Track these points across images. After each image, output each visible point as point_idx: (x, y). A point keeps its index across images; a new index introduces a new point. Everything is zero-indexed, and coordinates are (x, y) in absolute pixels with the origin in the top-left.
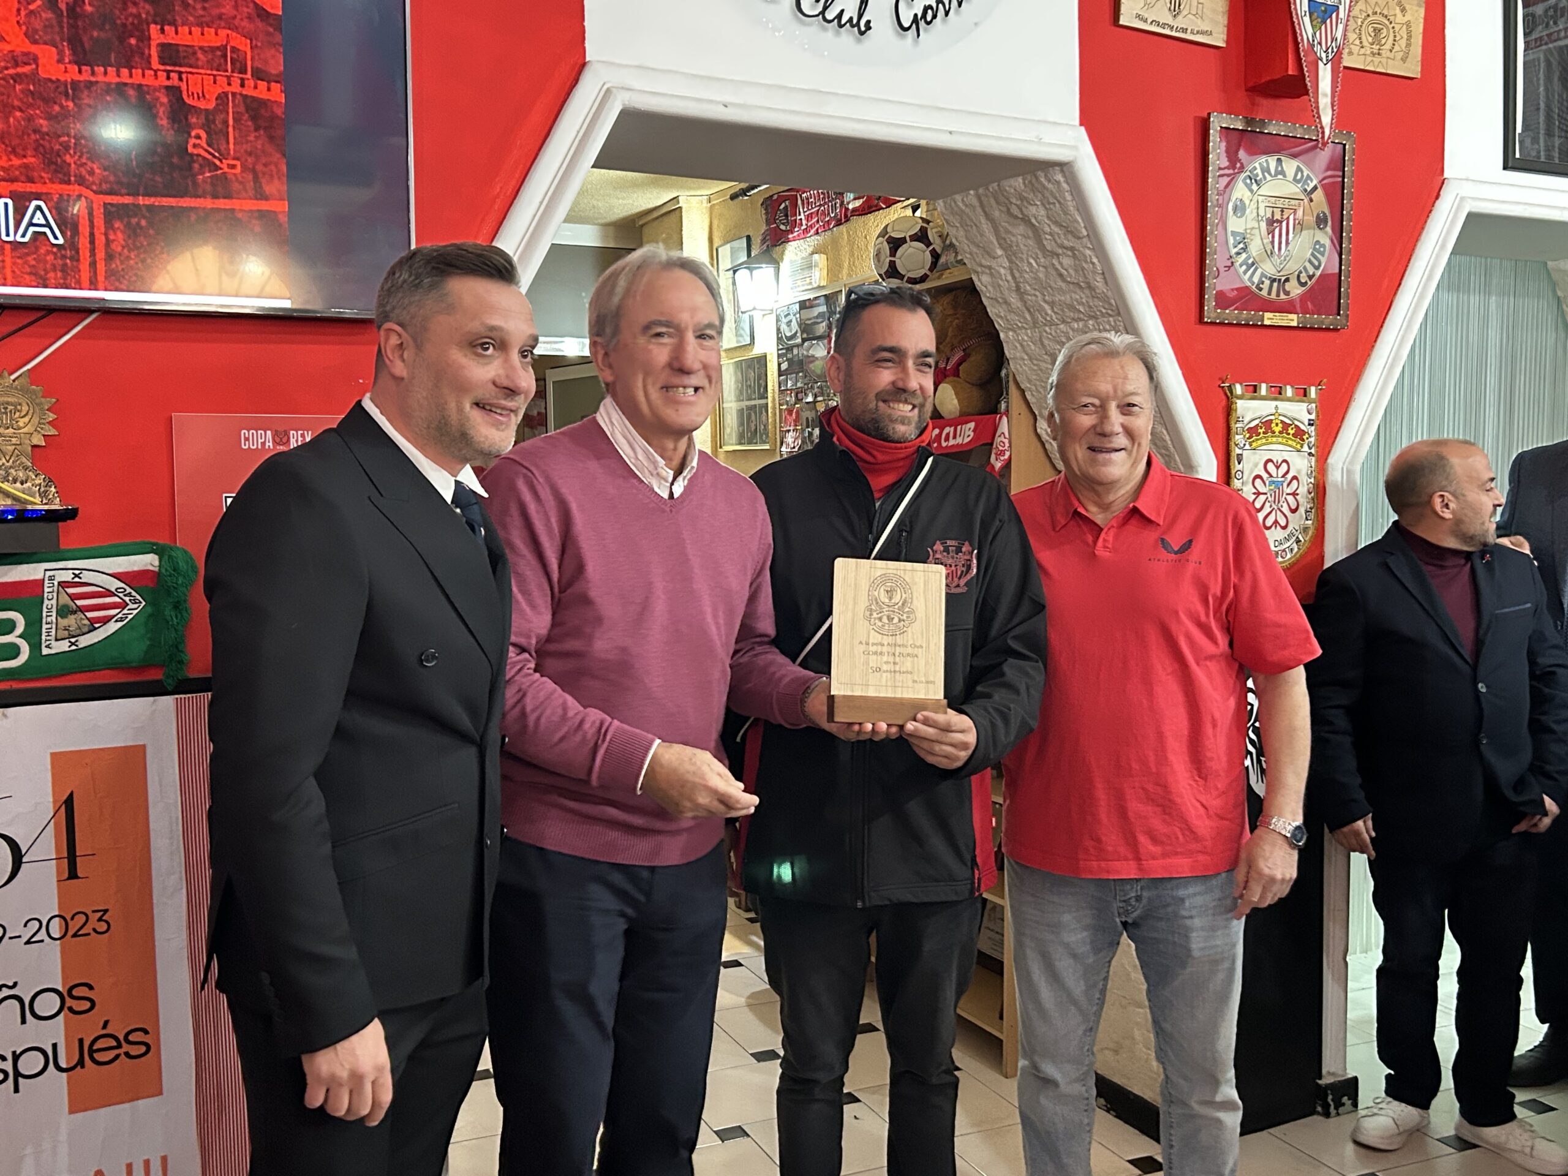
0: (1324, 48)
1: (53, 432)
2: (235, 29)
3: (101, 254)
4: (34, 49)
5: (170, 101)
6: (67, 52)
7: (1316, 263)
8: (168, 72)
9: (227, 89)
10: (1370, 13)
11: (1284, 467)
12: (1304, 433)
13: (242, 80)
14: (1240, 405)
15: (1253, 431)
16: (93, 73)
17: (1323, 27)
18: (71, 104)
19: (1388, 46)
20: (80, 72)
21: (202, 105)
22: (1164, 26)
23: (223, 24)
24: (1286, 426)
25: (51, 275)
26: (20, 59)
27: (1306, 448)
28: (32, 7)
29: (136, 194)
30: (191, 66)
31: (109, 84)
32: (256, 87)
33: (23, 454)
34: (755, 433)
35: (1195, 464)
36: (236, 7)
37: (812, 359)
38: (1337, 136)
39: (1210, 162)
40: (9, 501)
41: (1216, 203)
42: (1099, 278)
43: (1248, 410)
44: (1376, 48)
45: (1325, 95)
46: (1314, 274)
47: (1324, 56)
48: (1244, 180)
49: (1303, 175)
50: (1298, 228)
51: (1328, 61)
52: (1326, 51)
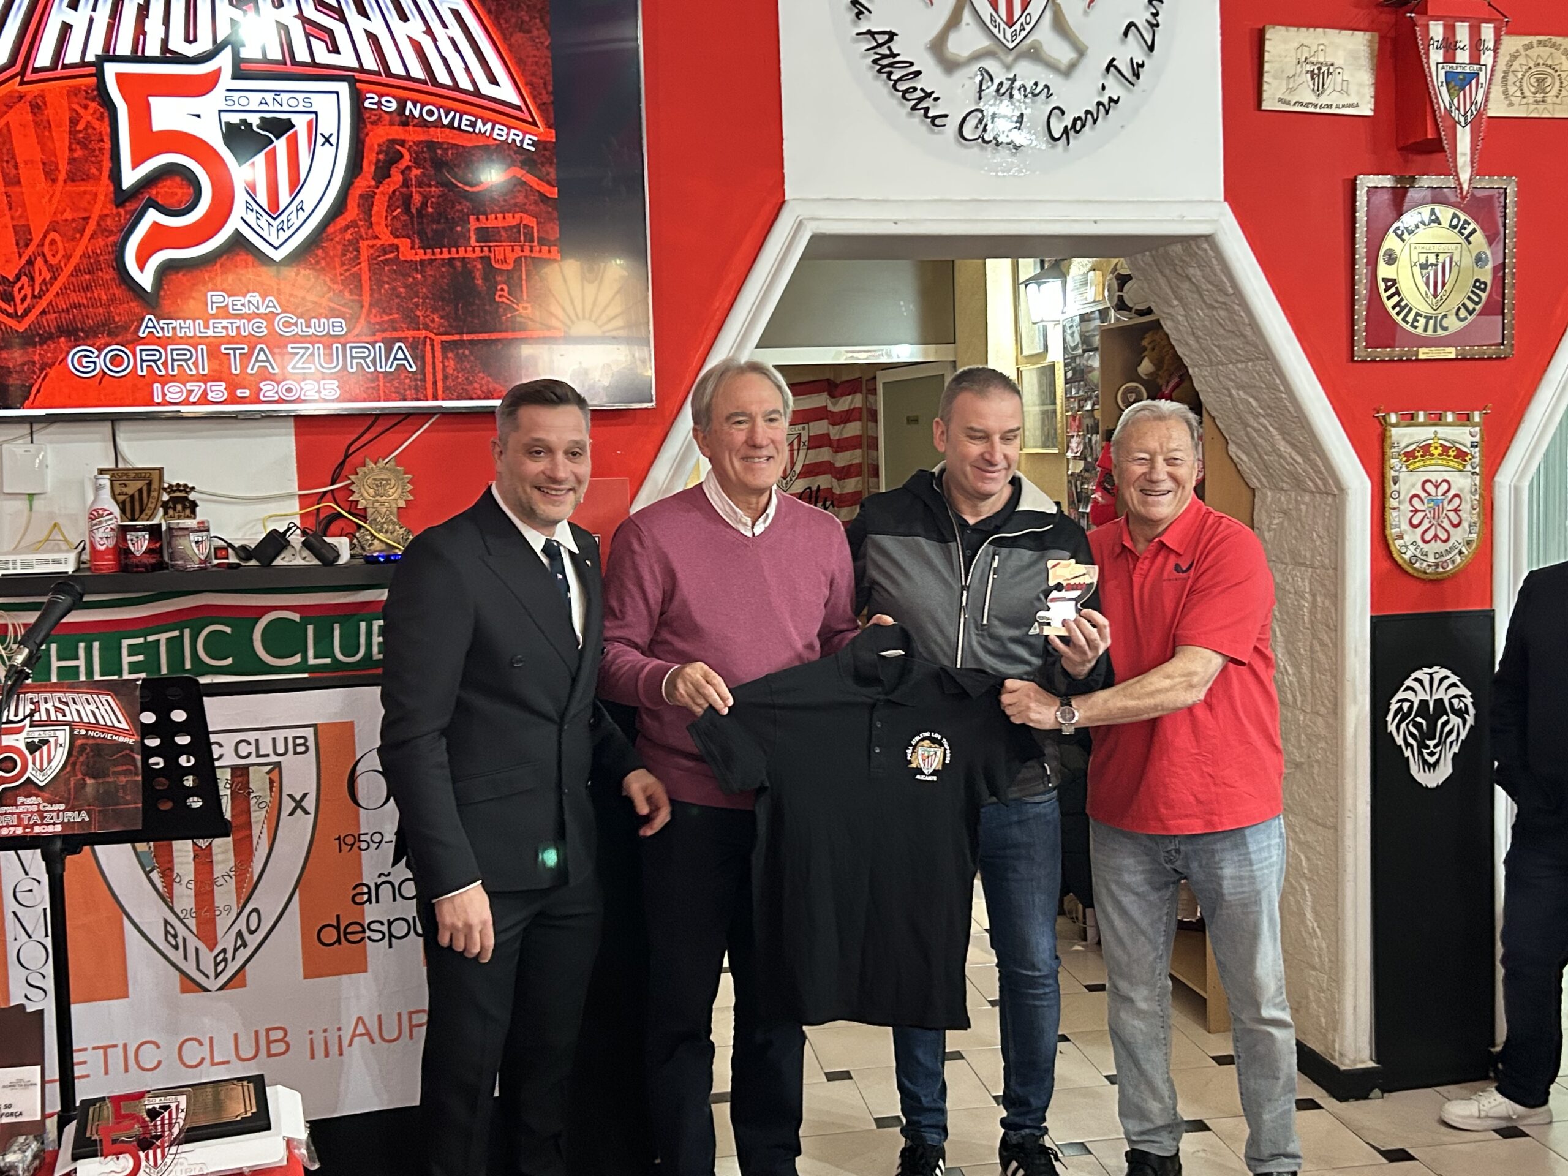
0: (1462, 112)
1: (411, 498)
2: (525, 212)
3: (440, 376)
4: (396, 241)
5: (484, 268)
6: (417, 241)
7: (1477, 299)
8: (482, 247)
9: (521, 254)
10: (1531, 64)
11: (1445, 486)
12: (1466, 454)
13: (531, 247)
14: (1394, 432)
15: (1410, 455)
16: (433, 253)
17: (1461, 94)
18: (419, 276)
19: (1554, 92)
20: (425, 253)
21: (504, 267)
22: (1307, 105)
23: (517, 209)
24: (1446, 449)
25: (408, 392)
26: (388, 249)
27: (1469, 468)
28: (395, 214)
29: (462, 333)
30: (497, 241)
31: (443, 259)
32: (540, 251)
33: (391, 513)
34: (1049, 438)
35: (1345, 487)
36: (526, 197)
37: (1091, 369)
38: (1497, 182)
39: (1358, 219)
40: (383, 547)
41: (1364, 255)
42: (1248, 328)
43: (1403, 436)
44: (1539, 96)
45: (1465, 154)
46: (1474, 309)
47: (1462, 119)
48: (1395, 231)
49: (1459, 220)
50: (1455, 270)
51: (1466, 124)
52: (1465, 115)
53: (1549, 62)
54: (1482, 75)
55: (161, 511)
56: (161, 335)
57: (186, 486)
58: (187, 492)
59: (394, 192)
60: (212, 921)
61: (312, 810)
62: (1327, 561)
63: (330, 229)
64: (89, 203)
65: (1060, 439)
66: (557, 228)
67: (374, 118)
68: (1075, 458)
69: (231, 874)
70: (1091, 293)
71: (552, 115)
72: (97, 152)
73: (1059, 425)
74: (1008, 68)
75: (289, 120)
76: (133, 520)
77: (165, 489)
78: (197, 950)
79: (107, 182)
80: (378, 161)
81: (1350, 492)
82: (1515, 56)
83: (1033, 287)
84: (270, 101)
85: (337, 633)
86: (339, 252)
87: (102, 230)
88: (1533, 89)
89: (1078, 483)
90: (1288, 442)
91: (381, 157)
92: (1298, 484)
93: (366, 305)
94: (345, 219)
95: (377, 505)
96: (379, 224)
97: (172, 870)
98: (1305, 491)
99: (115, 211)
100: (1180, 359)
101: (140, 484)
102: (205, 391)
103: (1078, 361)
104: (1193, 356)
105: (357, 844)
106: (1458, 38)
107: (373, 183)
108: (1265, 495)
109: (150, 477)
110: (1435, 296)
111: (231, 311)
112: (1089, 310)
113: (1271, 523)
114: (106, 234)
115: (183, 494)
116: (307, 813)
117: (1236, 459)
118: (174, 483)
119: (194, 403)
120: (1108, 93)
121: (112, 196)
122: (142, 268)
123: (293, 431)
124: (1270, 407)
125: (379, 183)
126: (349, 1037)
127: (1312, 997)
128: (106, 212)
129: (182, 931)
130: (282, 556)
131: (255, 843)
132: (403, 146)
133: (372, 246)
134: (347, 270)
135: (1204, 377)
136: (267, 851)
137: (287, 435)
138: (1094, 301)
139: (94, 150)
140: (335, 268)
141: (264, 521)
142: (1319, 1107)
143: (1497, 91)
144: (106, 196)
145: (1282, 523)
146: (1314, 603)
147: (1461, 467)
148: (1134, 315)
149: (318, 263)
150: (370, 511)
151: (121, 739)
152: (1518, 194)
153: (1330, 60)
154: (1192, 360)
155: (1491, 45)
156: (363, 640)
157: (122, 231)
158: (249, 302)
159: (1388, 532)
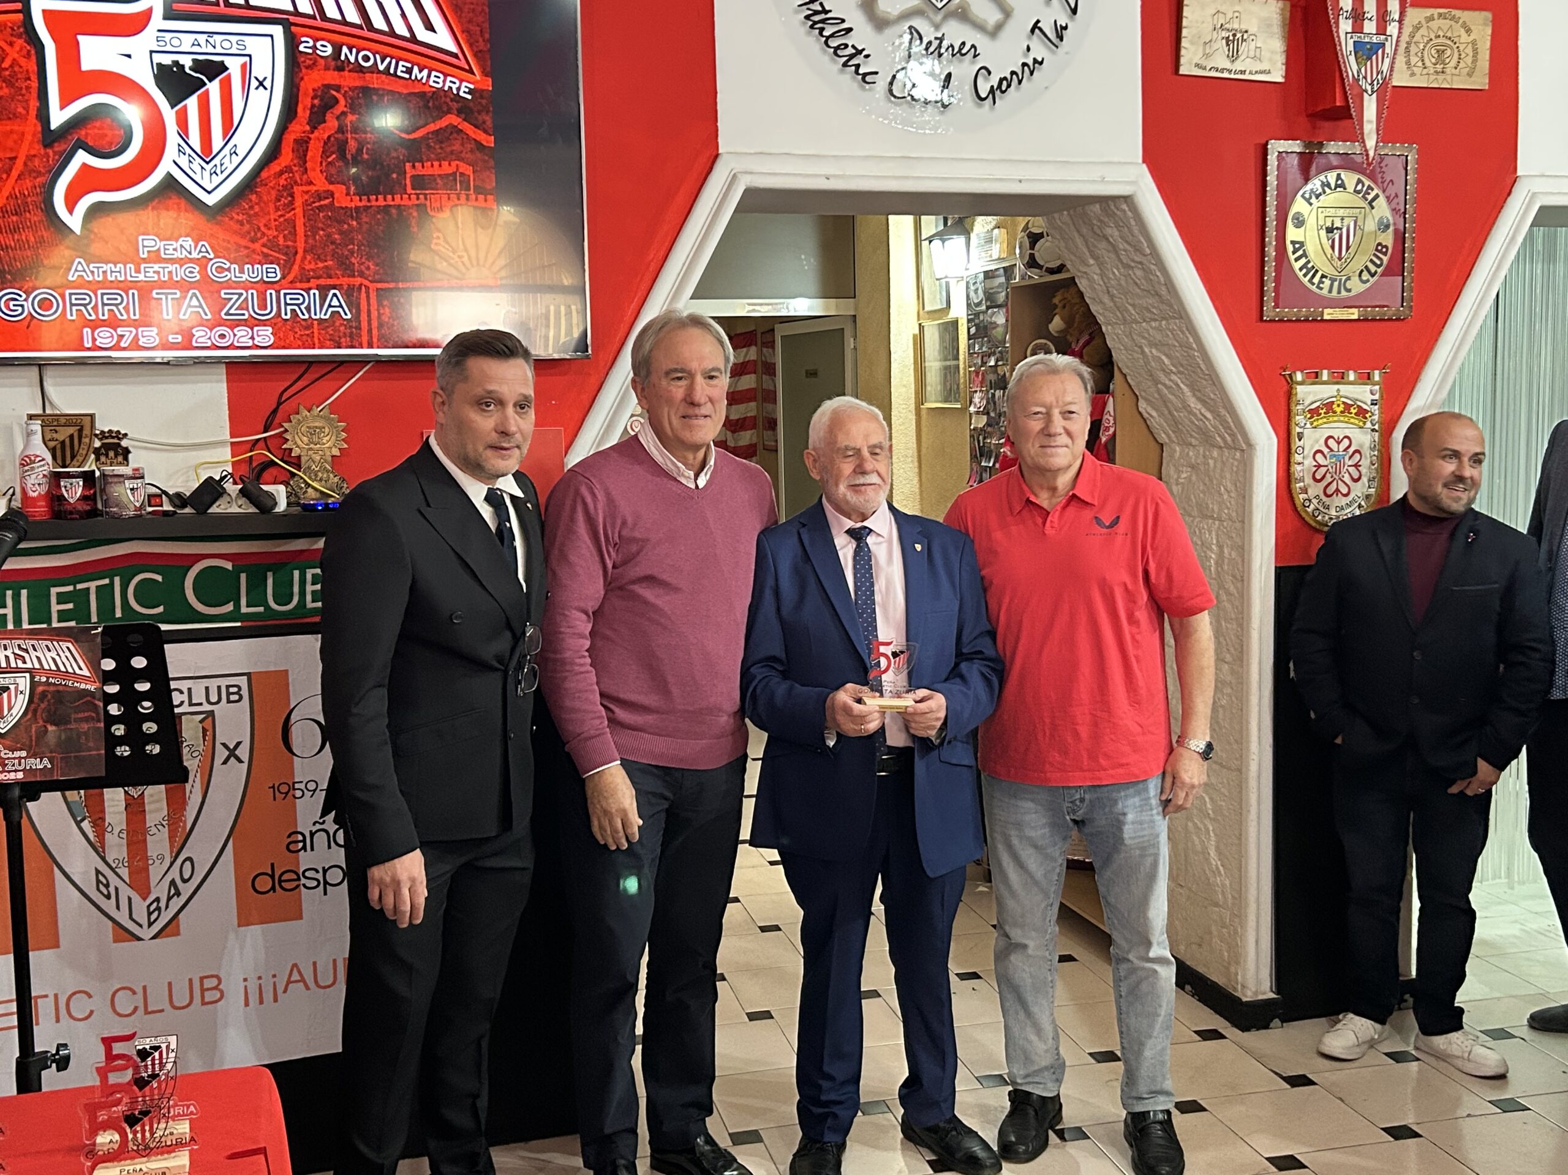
0: (1369, 81)
1: (346, 446)
2: (462, 159)
3: (375, 324)
4: (331, 187)
5: (419, 215)
6: (353, 188)
7: (1378, 262)
8: (417, 194)
9: (457, 202)
10: (1432, 36)
11: (1346, 442)
12: (1367, 411)
13: (467, 195)
14: (1300, 390)
15: (1314, 412)
16: (369, 200)
17: (1369, 63)
18: (355, 223)
19: (1453, 63)
20: (361, 200)
21: (440, 215)
22: (1222, 70)
23: (454, 157)
24: (1347, 407)
25: (343, 340)
26: (323, 195)
27: (1368, 425)
28: (330, 160)
29: (397, 281)
30: (432, 189)
31: (379, 207)
32: (477, 199)
33: (326, 461)
34: (950, 392)
35: (1253, 442)
36: (462, 145)
37: (995, 325)
38: (1399, 149)
39: (1269, 183)
40: (318, 495)
41: (1274, 217)
42: (1164, 288)
43: (1308, 394)
44: (1439, 67)
45: (1370, 122)
46: (1376, 272)
47: (1369, 88)
48: (1303, 196)
49: (1363, 186)
50: (1359, 232)
51: (1373, 92)
52: (1372, 84)
53: (1449, 34)
54: (1388, 44)
55: (93, 456)
56: (91, 278)
57: (118, 432)
58: (119, 439)
59: (329, 137)
60: (146, 869)
61: (245, 758)
62: (1234, 514)
63: (264, 174)
64: (15, 142)
65: (962, 395)
66: (493, 176)
67: (309, 62)
68: (977, 413)
69: (164, 823)
70: (996, 250)
71: (489, 63)
72: (24, 91)
73: (962, 381)
74: (937, 27)
75: (222, 62)
76: (64, 466)
77: (96, 435)
78: (130, 899)
79: (35, 121)
80: (313, 106)
81: (1258, 448)
82: (1417, 28)
83: (937, 243)
84: (203, 43)
85: (270, 582)
86: (273, 197)
87: (29, 171)
88: (1433, 60)
89: (981, 438)
90: (1199, 399)
91: (316, 102)
92: (1207, 438)
93: (300, 252)
94: (279, 164)
95: (310, 453)
96: (314, 170)
97: (103, 819)
98: (1214, 446)
99: (42, 151)
100: (1094, 317)
101: (71, 430)
102: (136, 337)
103: (981, 318)
104: (1107, 313)
105: (290, 794)
106: (1366, 9)
107: (308, 128)
108: (1175, 451)
109: (82, 424)
110: (1340, 258)
111: (163, 256)
112: (993, 267)
113: (1179, 477)
114: (34, 175)
115: (116, 441)
116: (240, 761)
117: (1146, 415)
118: (106, 430)
119: (124, 349)
120: (1032, 55)
121: (40, 135)
122: (71, 211)
123: (225, 377)
124: (1182, 365)
125: (314, 128)
126: (284, 983)
127: (1215, 933)
128: (33, 152)
129: (114, 881)
130: (217, 503)
131: (188, 791)
132: (338, 91)
133: (307, 192)
134: (281, 216)
135: (1117, 335)
136: (200, 800)
137: (221, 381)
138: (999, 259)
139: (21, 89)
140: (269, 213)
141: (196, 468)
142: (1223, 1037)
143: (1401, 60)
144: (34, 135)
145: (1189, 479)
146: (1221, 554)
147: (1361, 424)
148: (1044, 273)
149: (251, 208)
150: (303, 459)
151: (83, 686)
152: (1418, 162)
153: (1244, 27)
154: (1105, 317)
155: (1397, 17)
156: (296, 589)
157: (50, 172)
158: (182, 246)
159: (1292, 486)
